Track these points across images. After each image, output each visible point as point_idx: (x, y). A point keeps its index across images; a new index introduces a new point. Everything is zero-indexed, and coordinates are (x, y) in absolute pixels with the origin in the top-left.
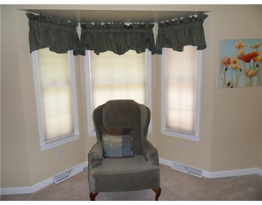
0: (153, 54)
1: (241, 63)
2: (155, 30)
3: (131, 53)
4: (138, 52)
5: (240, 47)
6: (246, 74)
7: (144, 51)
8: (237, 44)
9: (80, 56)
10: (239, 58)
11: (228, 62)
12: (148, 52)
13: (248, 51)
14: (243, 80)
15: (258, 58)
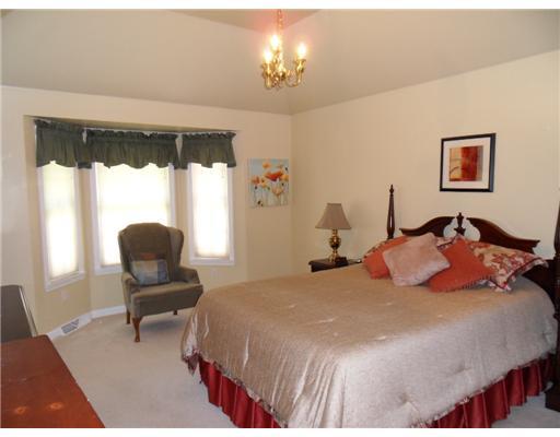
0: (175, 168)
1: (268, 182)
2: (179, 142)
3: (152, 167)
4: (159, 166)
5: (266, 166)
6: (274, 192)
7: (166, 165)
8: (264, 163)
9: (85, 170)
10: (267, 177)
11: (258, 181)
12: (170, 166)
13: (274, 171)
14: (271, 199)
15: (283, 177)
